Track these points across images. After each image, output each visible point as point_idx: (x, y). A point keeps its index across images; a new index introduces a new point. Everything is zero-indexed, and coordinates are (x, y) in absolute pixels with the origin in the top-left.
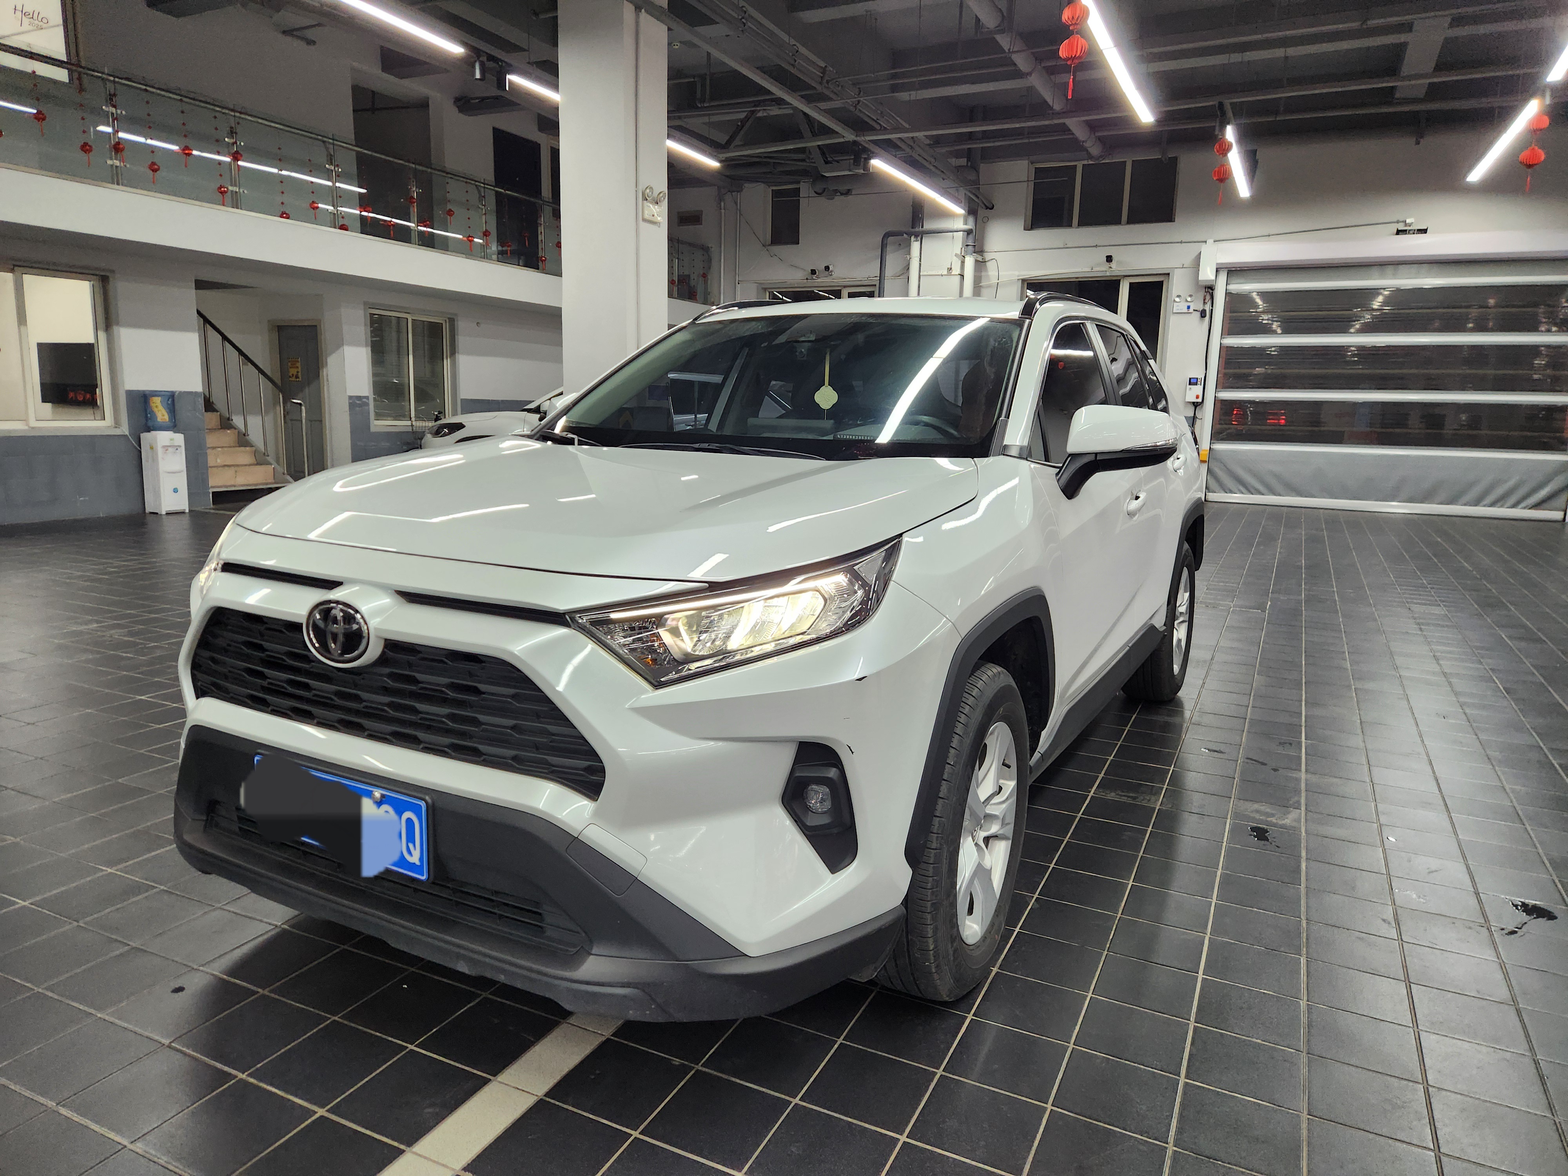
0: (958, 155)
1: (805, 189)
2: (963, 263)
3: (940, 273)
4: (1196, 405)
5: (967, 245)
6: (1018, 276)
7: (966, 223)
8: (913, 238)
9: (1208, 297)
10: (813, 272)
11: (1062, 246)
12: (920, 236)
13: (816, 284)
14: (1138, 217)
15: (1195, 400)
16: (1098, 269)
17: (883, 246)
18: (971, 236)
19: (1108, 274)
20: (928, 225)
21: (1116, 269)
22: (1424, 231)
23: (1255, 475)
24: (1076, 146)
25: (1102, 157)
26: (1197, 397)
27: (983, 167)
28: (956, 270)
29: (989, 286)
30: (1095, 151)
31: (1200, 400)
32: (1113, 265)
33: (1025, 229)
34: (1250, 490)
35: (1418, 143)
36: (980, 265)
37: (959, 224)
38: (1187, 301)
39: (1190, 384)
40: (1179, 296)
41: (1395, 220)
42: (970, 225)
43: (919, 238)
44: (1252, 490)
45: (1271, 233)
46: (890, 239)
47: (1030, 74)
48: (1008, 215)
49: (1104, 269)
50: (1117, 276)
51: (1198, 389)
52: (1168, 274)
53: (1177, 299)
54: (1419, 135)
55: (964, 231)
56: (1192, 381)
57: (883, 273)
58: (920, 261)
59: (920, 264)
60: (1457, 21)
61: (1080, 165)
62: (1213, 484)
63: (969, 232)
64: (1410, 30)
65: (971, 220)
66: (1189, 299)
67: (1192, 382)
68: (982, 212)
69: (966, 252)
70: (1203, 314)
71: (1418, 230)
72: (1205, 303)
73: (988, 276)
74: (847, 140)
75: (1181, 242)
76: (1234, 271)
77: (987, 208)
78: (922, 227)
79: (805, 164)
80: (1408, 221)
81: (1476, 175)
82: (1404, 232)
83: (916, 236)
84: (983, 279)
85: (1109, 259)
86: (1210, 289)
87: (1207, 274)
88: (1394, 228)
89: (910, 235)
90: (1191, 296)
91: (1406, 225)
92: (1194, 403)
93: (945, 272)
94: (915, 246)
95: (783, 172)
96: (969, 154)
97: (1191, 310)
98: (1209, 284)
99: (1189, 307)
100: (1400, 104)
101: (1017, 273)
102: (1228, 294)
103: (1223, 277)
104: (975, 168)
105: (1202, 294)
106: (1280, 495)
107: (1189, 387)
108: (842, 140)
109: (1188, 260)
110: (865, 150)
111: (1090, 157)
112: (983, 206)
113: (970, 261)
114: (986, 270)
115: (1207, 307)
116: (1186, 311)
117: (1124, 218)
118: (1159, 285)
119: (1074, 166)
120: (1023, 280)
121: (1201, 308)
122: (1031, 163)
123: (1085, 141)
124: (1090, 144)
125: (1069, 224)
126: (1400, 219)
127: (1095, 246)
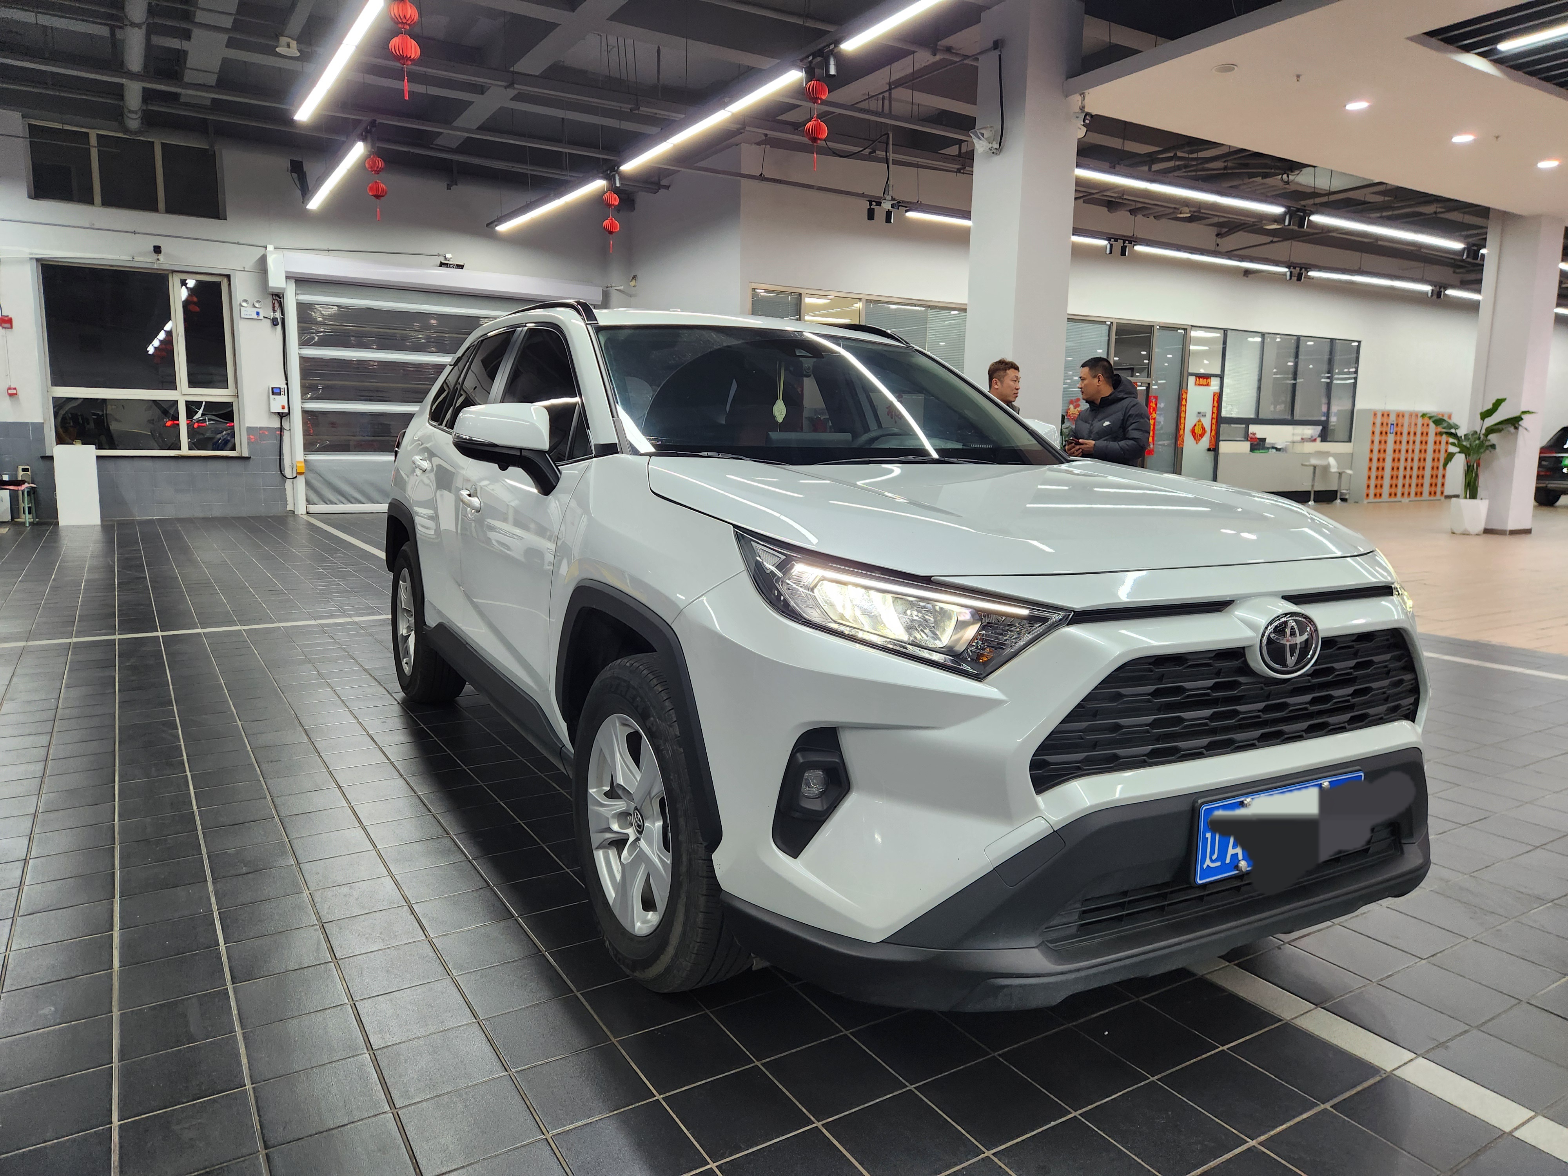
4: (281, 416)
6: (31, 254)
9: (277, 305)
11: (88, 226)
14: (176, 207)
15: (281, 411)
16: (141, 259)
19: (156, 266)
21: (164, 262)
22: (461, 267)
23: (353, 484)
25: (137, 133)
26: (283, 408)
30: (133, 123)
31: (286, 411)
32: (162, 256)
33: (28, 197)
34: (350, 500)
35: (449, 188)
38: (255, 307)
39: (273, 394)
40: (245, 301)
41: (436, 254)
44: (353, 500)
45: (330, 248)
49: (150, 260)
50: (164, 270)
51: (282, 400)
52: (229, 276)
53: (244, 304)
54: (452, 183)
56: (274, 390)
61: (94, 134)
62: (314, 497)
64: (483, 93)
66: (257, 305)
67: (276, 392)
70: (274, 322)
71: (457, 265)
72: (274, 311)
75: (238, 243)
76: (302, 282)
80: (448, 256)
82: (446, 265)
85: (157, 250)
86: (278, 298)
87: (276, 280)
88: (437, 260)
90: (258, 301)
91: (446, 259)
92: (279, 413)
97: (261, 317)
98: (276, 291)
99: (258, 314)
100: (435, 149)
101: (28, 250)
102: (299, 304)
103: (293, 284)
105: (269, 301)
106: (378, 503)
107: (272, 397)
109: (251, 263)
111: (123, 130)
115: (278, 315)
116: (256, 317)
117: (162, 205)
118: (218, 285)
119: (87, 134)
120: (38, 260)
121: (272, 315)
122: (23, 117)
123: (130, 111)
124: (134, 116)
125: (90, 202)
126: (441, 254)
127: (134, 233)
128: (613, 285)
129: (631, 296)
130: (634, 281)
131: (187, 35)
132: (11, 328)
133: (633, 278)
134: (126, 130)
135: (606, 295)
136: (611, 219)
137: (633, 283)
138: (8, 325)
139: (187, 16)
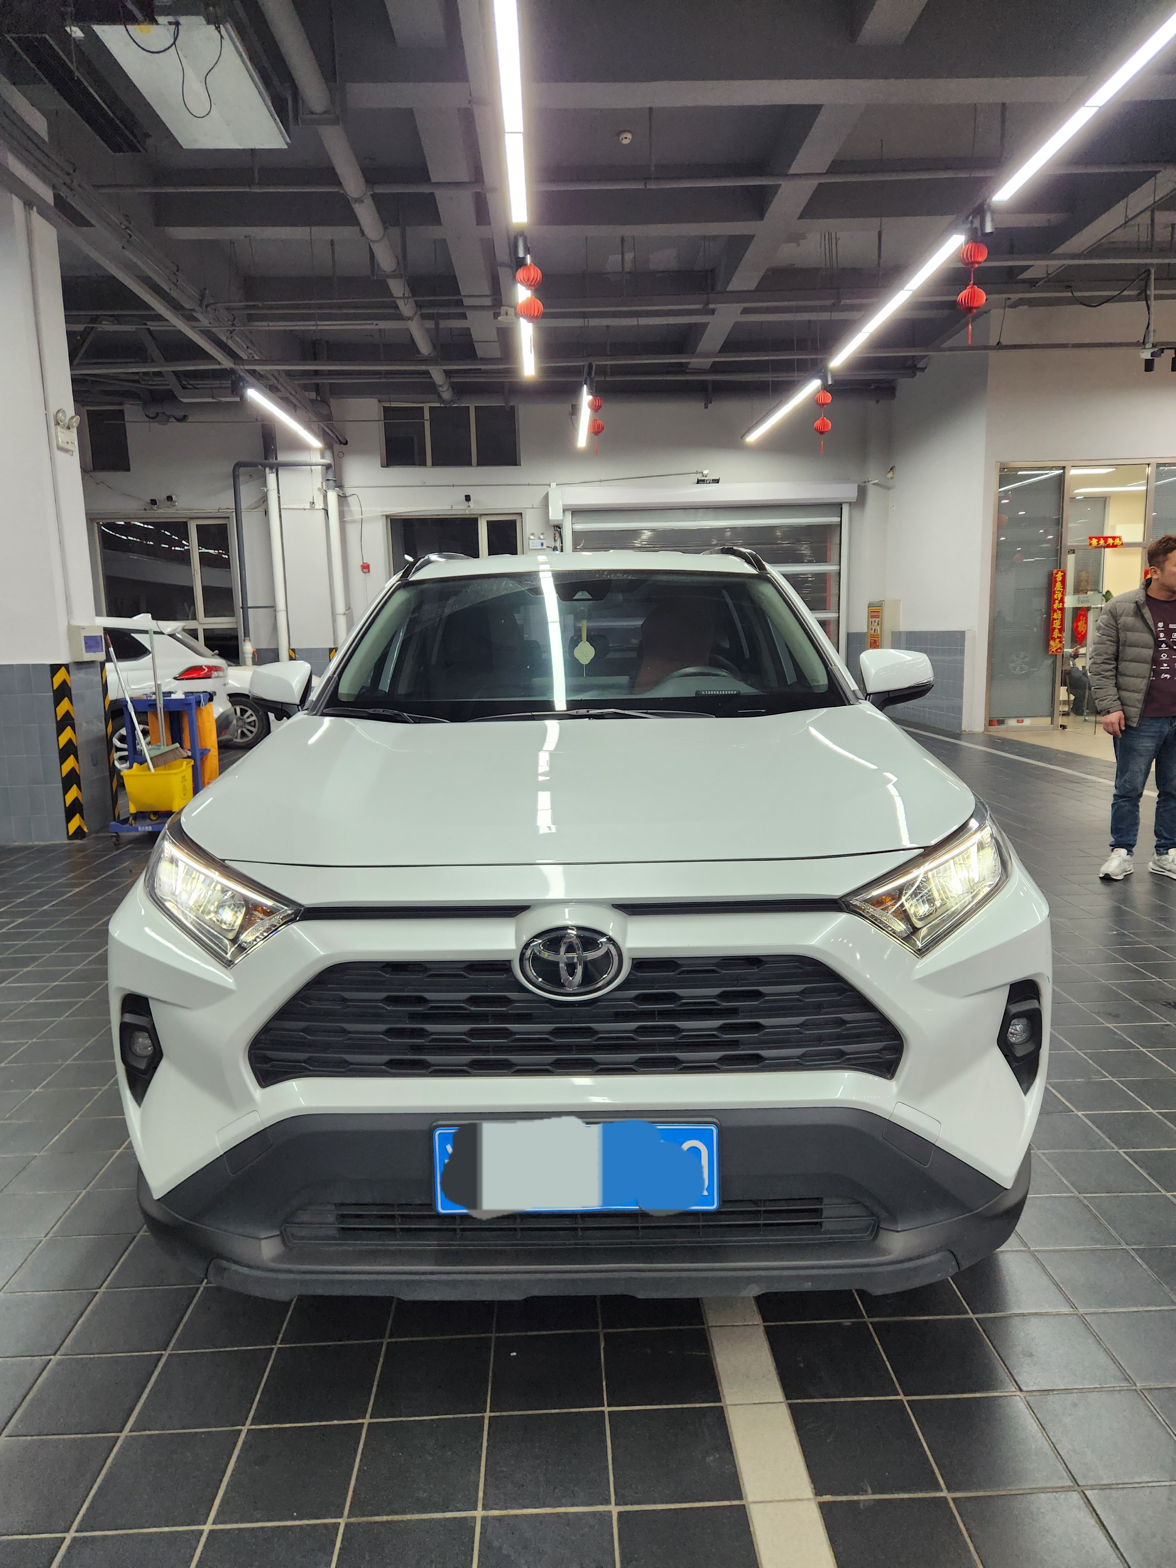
0: (305, 388)
1: (132, 413)
2: (325, 497)
3: (302, 507)
5: (328, 480)
6: (382, 512)
7: (323, 457)
8: (267, 470)
9: (557, 535)
10: (154, 502)
11: (421, 484)
12: (276, 468)
13: (157, 516)
14: (485, 460)
16: (456, 507)
17: (235, 477)
18: (330, 471)
19: (467, 512)
20: (282, 457)
21: (473, 509)
22: (717, 481)
24: (431, 388)
25: (452, 401)
27: (333, 402)
28: (319, 505)
29: (354, 521)
30: (447, 395)
32: (471, 503)
33: (382, 467)
35: (706, 407)
36: (342, 499)
37: (316, 458)
38: (540, 538)
40: (532, 534)
41: (695, 471)
42: (327, 461)
43: (274, 470)
45: (602, 479)
46: (242, 470)
47: (410, 319)
48: (363, 451)
49: (463, 507)
50: (474, 514)
52: (521, 514)
53: (532, 537)
54: (708, 402)
55: (322, 465)
57: (239, 506)
58: (278, 492)
59: (279, 497)
60: (745, 311)
61: (426, 407)
63: (328, 467)
64: (713, 314)
65: (328, 454)
66: (542, 537)
68: (337, 447)
69: (327, 486)
70: (555, 551)
71: (713, 480)
72: (555, 540)
73: (350, 511)
74: (223, 367)
75: (529, 484)
76: (577, 512)
77: (341, 443)
78: (276, 459)
79: (138, 385)
80: (705, 472)
81: (753, 437)
82: (702, 481)
83: (271, 468)
84: (346, 515)
85: (468, 498)
86: (558, 528)
87: (555, 514)
88: (695, 478)
89: (264, 466)
90: (542, 534)
91: (703, 475)
93: (308, 506)
94: (271, 478)
95: (104, 391)
96: (317, 388)
97: (544, 547)
98: (557, 523)
99: (542, 544)
100: (690, 373)
101: (380, 509)
102: (574, 533)
103: (569, 516)
104: (325, 402)
105: (552, 531)
108: (217, 367)
109: (537, 501)
110: (241, 378)
111: (442, 401)
112: (337, 441)
113: (332, 496)
114: (349, 506)
115: (558, 544)
116: (540, 547)
117: (474, 460)
118: (513, 523)
119: (423, 408)
120: (387, 516)
121: (552, 544)
122: (379, 401)
123: (440, 386)
124: (445, 389)
125: (423, 463)
126: (699, 471)
127: (453, 486)
128: (870, 479)
129: (889, 488)
130: (891, 473)
131: (464, 316)
132: (369, 572)
133: (891, 469)
134: (443, 401)
135: (862, 492)
136: (823, 419)
137: (890, 475)
138: (367, 570)
139: (460, 303)
